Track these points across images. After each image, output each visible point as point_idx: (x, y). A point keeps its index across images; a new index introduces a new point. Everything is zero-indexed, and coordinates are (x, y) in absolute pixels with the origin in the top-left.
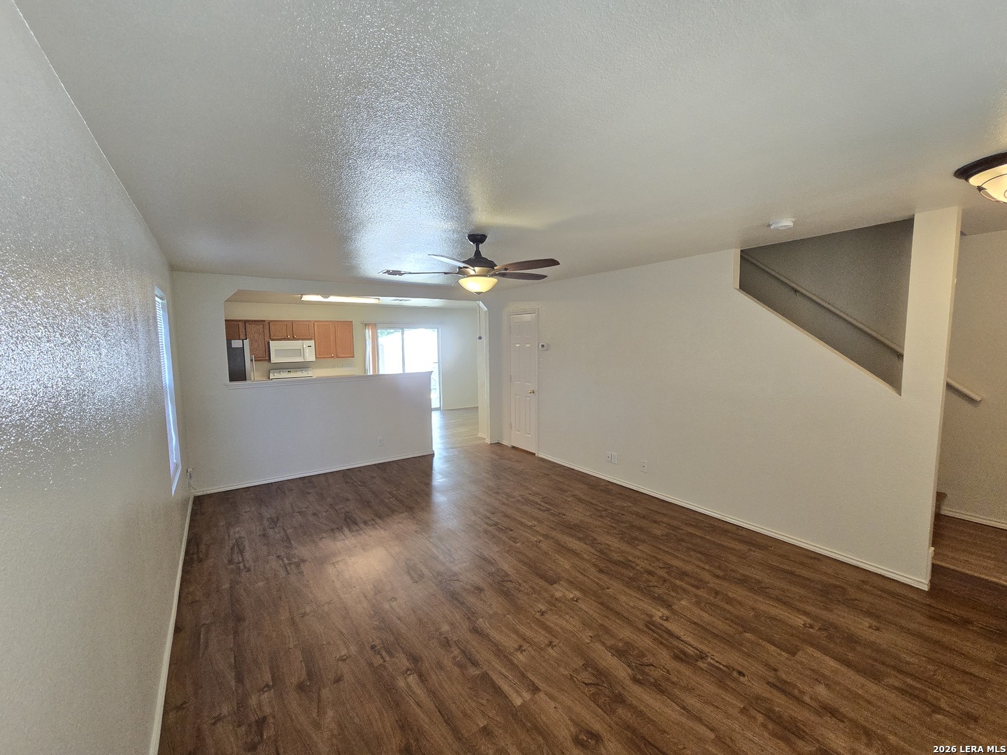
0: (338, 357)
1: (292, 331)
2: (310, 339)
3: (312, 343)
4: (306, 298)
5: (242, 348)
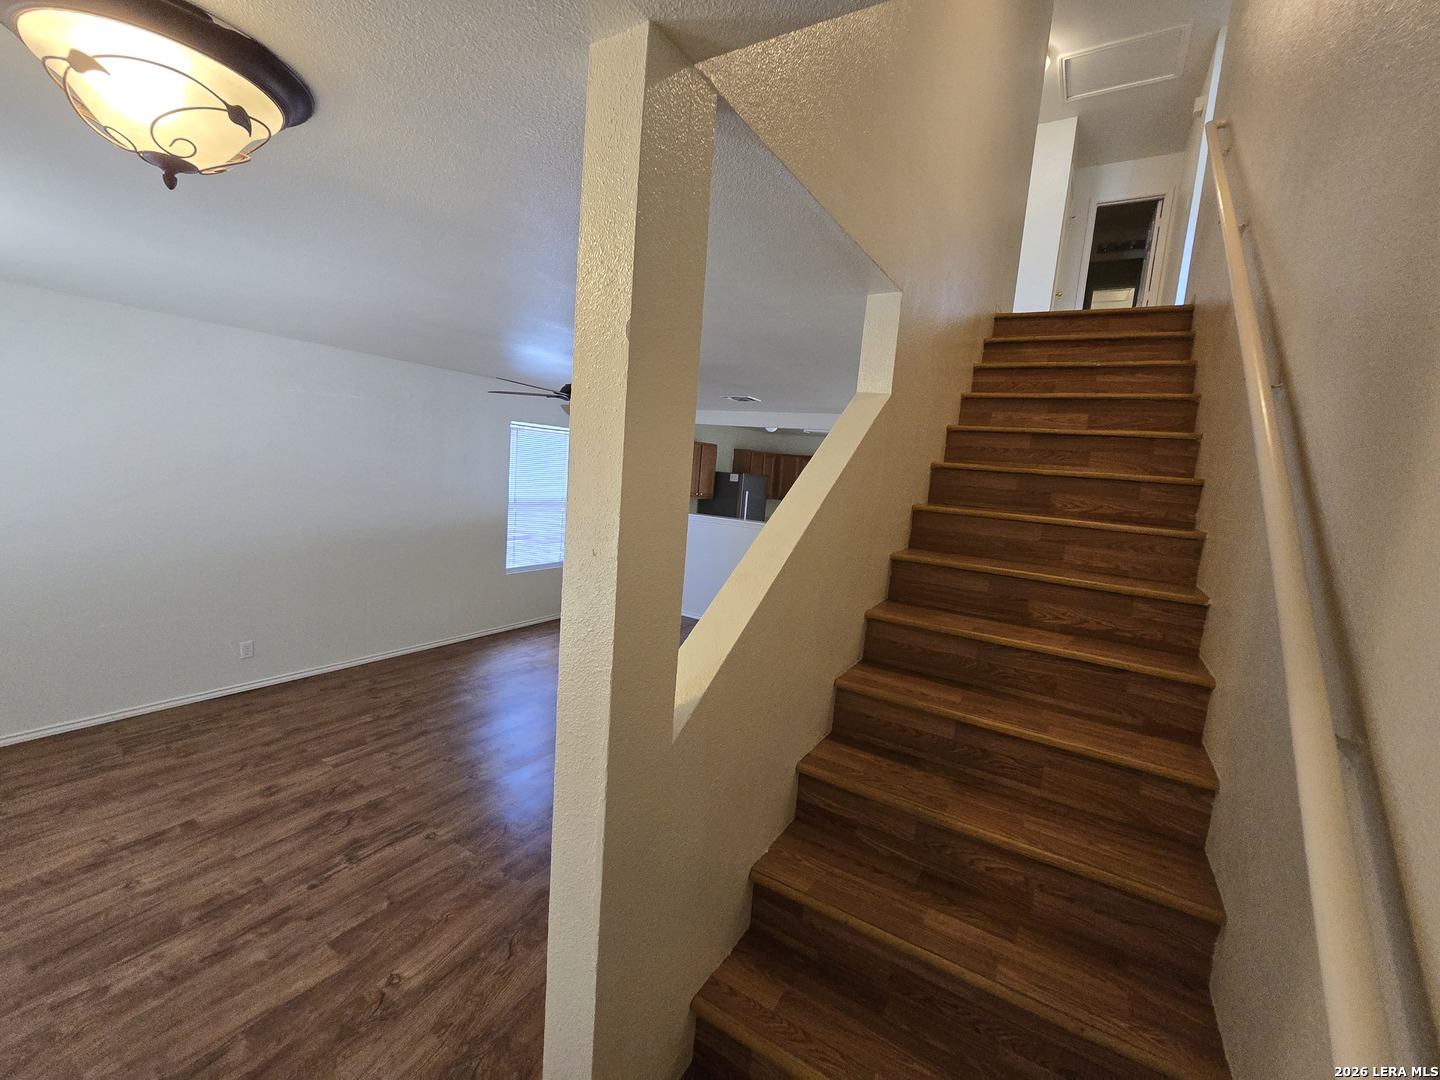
5: (736, 485)
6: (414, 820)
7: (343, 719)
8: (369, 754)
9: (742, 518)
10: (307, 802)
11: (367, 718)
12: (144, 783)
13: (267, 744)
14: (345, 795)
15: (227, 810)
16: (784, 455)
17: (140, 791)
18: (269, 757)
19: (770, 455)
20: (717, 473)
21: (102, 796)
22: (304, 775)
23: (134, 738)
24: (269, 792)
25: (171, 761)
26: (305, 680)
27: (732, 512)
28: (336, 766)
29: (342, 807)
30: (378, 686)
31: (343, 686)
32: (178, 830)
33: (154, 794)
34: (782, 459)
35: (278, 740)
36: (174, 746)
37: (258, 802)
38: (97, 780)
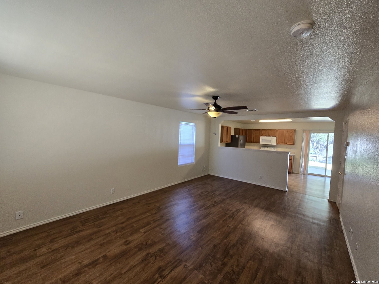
0: (286, 144)
1: (269, 133)
2: (275, 136)
3: (275, 138)
4: (261, 121)
5: (238, 138)
6: (177, 258)
7: (142, 214)
8: (154, 228)
9: (240, 147)
10: (140, 248)
11: (149, 214)
12: (89, 238)
13: (122, 223)
14: (151, 246)
15: (115, 250)
16: (248, 130)
17: (88, 241)
18: (123, 228)
19: (244, 130)
20: (232, 135)
21: (77, 243)
22: (136, 236)
23: (85, 220)
24: (127, 243)
25: (96, 229)
26: (128, 200)
27: (237, 146)
28: (145, 233)
29: (152, 250)
30: (149, 202)
31: (139, 202)
32: (102, 259)
33: (92, 243)
34: (248, 131)
35: (125, 222)
36: (96, 223)
37: (124, 247)
38: (76, 236)
